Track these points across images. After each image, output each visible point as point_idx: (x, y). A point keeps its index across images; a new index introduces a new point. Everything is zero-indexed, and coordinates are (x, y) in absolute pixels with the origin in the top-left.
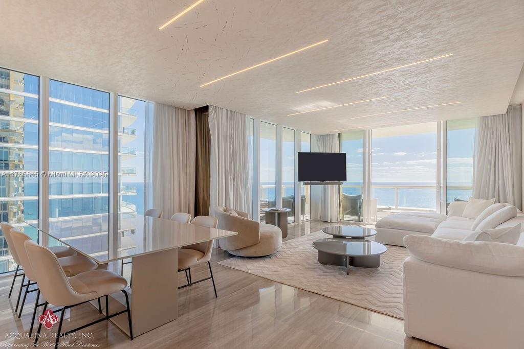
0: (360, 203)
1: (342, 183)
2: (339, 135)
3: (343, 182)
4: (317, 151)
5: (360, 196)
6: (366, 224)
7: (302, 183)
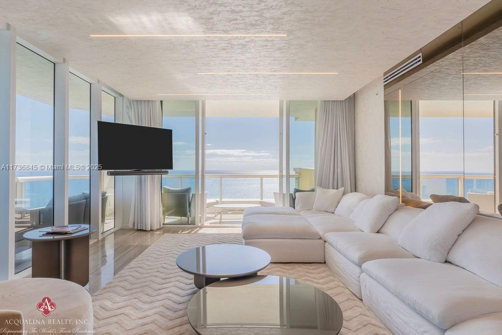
0: (189, 200)
1: (167, 172)
2: (161, 102)
3: (169, 170)
4: (127, 122)
5: (188, 190)
6: (201, 227)
7: (105, 172)
